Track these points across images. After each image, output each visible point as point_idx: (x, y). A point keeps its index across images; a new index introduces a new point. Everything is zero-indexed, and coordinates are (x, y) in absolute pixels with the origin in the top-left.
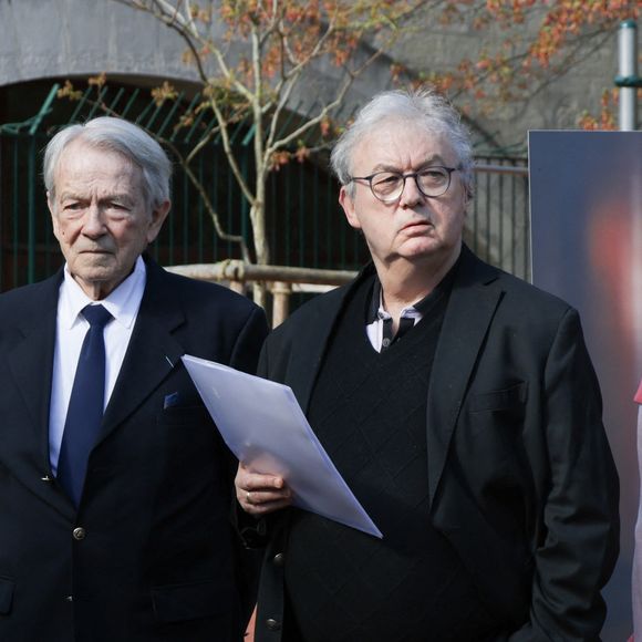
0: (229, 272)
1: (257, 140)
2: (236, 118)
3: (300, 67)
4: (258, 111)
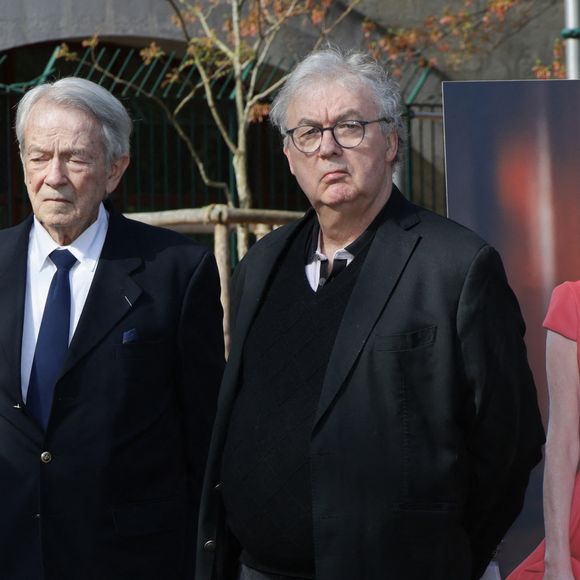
0: (214, 215)
1: (237, 93)
2: (218, 74)
3: (276, 26)
4: (238, 68)
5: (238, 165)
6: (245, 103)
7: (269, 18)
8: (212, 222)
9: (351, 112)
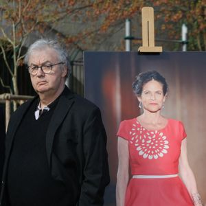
0: (6, 97)
1: (14, 56)
2: (8, 49)
3: (27, 33)
4: (14, 47)
5: (14, 80)
6: (17, 60)
7: (25, 31)
8: (5, 99)
9: (48, 61)
